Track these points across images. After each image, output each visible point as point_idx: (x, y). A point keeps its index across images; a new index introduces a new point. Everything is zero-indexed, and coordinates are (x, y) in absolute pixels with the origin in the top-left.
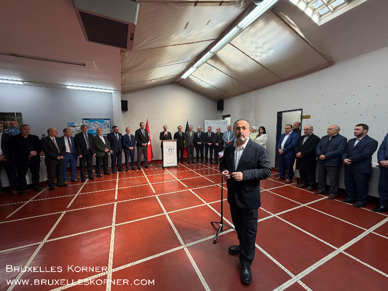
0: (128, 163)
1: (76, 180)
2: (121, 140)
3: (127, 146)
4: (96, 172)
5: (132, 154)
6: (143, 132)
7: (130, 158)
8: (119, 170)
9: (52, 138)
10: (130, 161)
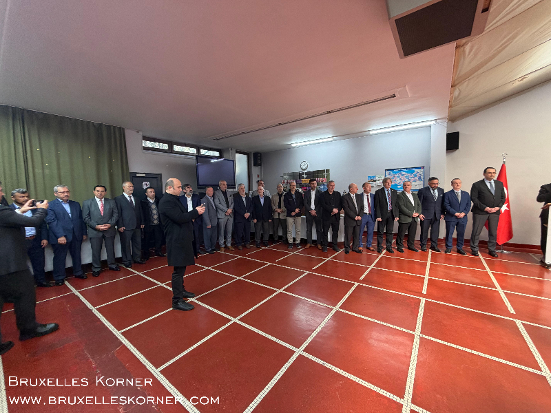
0: (450, 240)
1: (372, 249)
2: (441, 199)
3: (452, 210)
4: (397, 243)
5: (460, 225)
6: (491, 185)
7: (455, 232)
8: (433, 248)
9: (352, 195)
10: (455, 235)
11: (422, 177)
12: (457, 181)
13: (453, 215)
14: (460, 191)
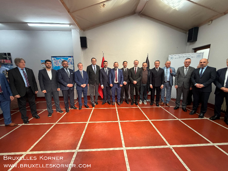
2: (72, 76)
3: (79, 83)
11: (72, 63)
12: (81, 65)
13: (80, 86)
14: (82, 71)
